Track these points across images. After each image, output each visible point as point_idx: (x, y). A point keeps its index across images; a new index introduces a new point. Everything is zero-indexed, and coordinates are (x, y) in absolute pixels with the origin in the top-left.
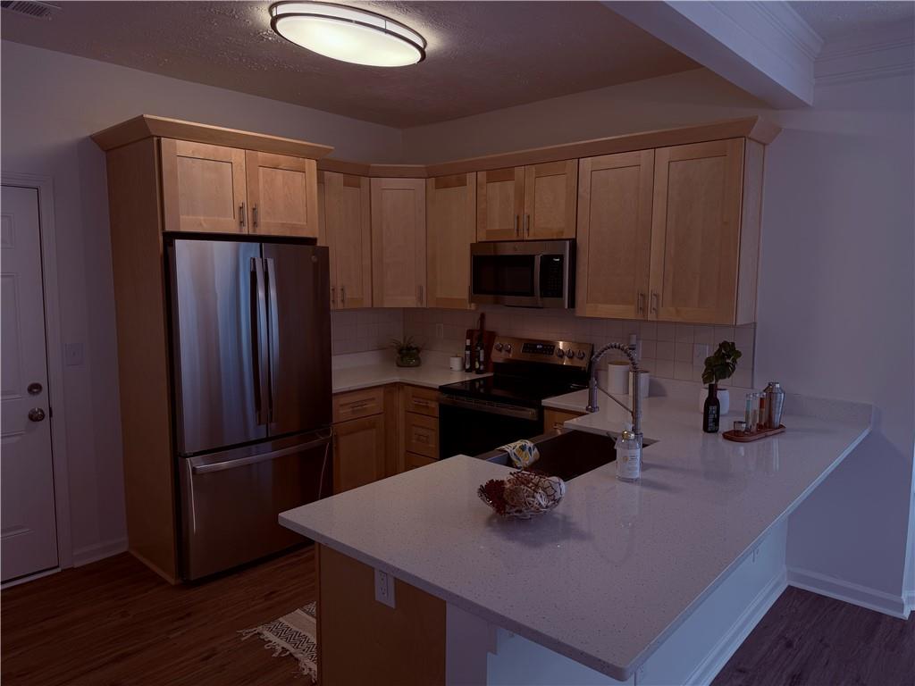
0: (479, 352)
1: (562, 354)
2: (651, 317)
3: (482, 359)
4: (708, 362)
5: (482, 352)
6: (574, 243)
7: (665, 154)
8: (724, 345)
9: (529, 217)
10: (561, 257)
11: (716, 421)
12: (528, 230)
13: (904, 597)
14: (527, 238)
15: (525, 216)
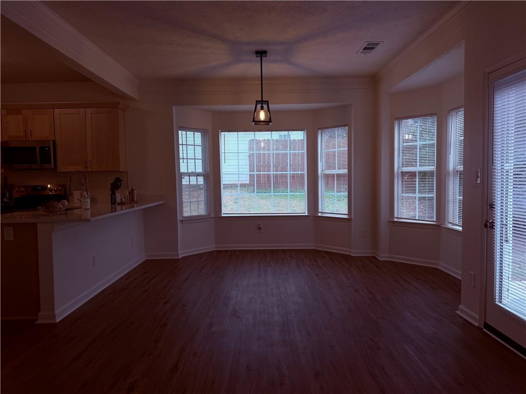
0: (6, 194)
1: (50, 190)
2: (89, 170)
3: (8, 196)
4: (112, 185)
5: (7, 194)
6: (54, 142)
7: (89, 111)
8: (116, 178)
9: (31, 131)
10: (49, 148)
11: (115, 200)
12: (31, 136)
13: (179, 252)
14: (30, 140)
15: (29, 131)
